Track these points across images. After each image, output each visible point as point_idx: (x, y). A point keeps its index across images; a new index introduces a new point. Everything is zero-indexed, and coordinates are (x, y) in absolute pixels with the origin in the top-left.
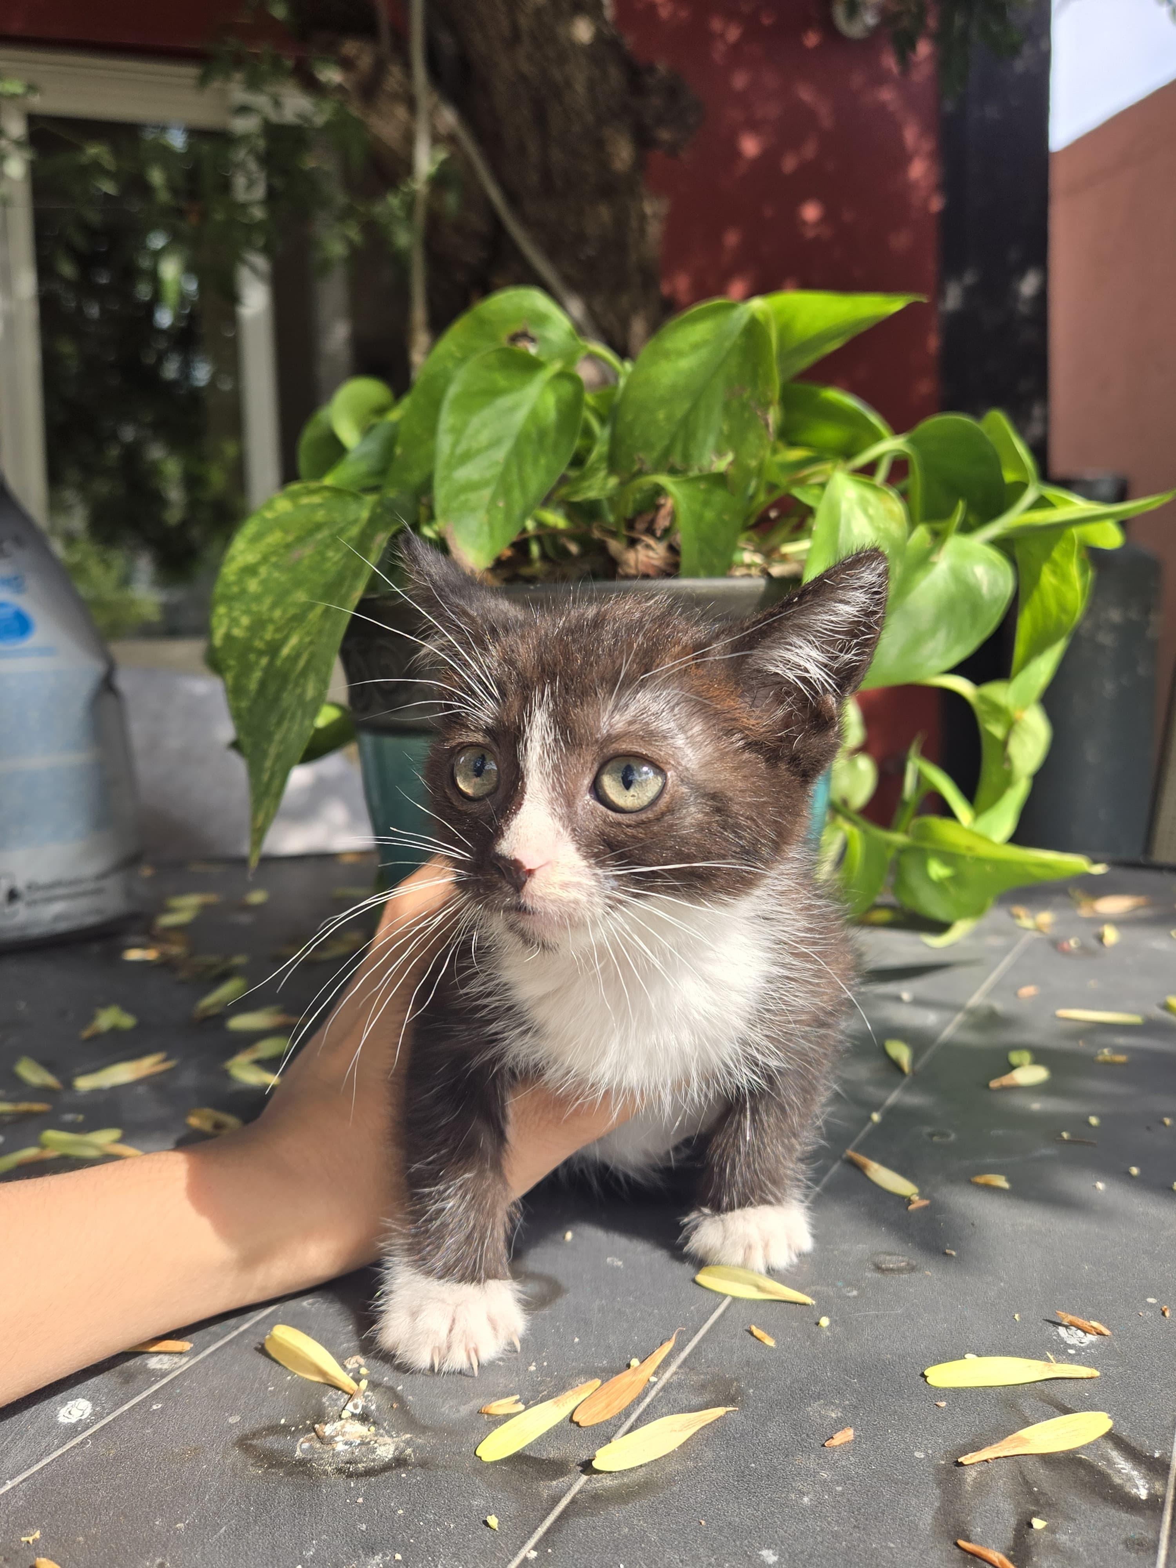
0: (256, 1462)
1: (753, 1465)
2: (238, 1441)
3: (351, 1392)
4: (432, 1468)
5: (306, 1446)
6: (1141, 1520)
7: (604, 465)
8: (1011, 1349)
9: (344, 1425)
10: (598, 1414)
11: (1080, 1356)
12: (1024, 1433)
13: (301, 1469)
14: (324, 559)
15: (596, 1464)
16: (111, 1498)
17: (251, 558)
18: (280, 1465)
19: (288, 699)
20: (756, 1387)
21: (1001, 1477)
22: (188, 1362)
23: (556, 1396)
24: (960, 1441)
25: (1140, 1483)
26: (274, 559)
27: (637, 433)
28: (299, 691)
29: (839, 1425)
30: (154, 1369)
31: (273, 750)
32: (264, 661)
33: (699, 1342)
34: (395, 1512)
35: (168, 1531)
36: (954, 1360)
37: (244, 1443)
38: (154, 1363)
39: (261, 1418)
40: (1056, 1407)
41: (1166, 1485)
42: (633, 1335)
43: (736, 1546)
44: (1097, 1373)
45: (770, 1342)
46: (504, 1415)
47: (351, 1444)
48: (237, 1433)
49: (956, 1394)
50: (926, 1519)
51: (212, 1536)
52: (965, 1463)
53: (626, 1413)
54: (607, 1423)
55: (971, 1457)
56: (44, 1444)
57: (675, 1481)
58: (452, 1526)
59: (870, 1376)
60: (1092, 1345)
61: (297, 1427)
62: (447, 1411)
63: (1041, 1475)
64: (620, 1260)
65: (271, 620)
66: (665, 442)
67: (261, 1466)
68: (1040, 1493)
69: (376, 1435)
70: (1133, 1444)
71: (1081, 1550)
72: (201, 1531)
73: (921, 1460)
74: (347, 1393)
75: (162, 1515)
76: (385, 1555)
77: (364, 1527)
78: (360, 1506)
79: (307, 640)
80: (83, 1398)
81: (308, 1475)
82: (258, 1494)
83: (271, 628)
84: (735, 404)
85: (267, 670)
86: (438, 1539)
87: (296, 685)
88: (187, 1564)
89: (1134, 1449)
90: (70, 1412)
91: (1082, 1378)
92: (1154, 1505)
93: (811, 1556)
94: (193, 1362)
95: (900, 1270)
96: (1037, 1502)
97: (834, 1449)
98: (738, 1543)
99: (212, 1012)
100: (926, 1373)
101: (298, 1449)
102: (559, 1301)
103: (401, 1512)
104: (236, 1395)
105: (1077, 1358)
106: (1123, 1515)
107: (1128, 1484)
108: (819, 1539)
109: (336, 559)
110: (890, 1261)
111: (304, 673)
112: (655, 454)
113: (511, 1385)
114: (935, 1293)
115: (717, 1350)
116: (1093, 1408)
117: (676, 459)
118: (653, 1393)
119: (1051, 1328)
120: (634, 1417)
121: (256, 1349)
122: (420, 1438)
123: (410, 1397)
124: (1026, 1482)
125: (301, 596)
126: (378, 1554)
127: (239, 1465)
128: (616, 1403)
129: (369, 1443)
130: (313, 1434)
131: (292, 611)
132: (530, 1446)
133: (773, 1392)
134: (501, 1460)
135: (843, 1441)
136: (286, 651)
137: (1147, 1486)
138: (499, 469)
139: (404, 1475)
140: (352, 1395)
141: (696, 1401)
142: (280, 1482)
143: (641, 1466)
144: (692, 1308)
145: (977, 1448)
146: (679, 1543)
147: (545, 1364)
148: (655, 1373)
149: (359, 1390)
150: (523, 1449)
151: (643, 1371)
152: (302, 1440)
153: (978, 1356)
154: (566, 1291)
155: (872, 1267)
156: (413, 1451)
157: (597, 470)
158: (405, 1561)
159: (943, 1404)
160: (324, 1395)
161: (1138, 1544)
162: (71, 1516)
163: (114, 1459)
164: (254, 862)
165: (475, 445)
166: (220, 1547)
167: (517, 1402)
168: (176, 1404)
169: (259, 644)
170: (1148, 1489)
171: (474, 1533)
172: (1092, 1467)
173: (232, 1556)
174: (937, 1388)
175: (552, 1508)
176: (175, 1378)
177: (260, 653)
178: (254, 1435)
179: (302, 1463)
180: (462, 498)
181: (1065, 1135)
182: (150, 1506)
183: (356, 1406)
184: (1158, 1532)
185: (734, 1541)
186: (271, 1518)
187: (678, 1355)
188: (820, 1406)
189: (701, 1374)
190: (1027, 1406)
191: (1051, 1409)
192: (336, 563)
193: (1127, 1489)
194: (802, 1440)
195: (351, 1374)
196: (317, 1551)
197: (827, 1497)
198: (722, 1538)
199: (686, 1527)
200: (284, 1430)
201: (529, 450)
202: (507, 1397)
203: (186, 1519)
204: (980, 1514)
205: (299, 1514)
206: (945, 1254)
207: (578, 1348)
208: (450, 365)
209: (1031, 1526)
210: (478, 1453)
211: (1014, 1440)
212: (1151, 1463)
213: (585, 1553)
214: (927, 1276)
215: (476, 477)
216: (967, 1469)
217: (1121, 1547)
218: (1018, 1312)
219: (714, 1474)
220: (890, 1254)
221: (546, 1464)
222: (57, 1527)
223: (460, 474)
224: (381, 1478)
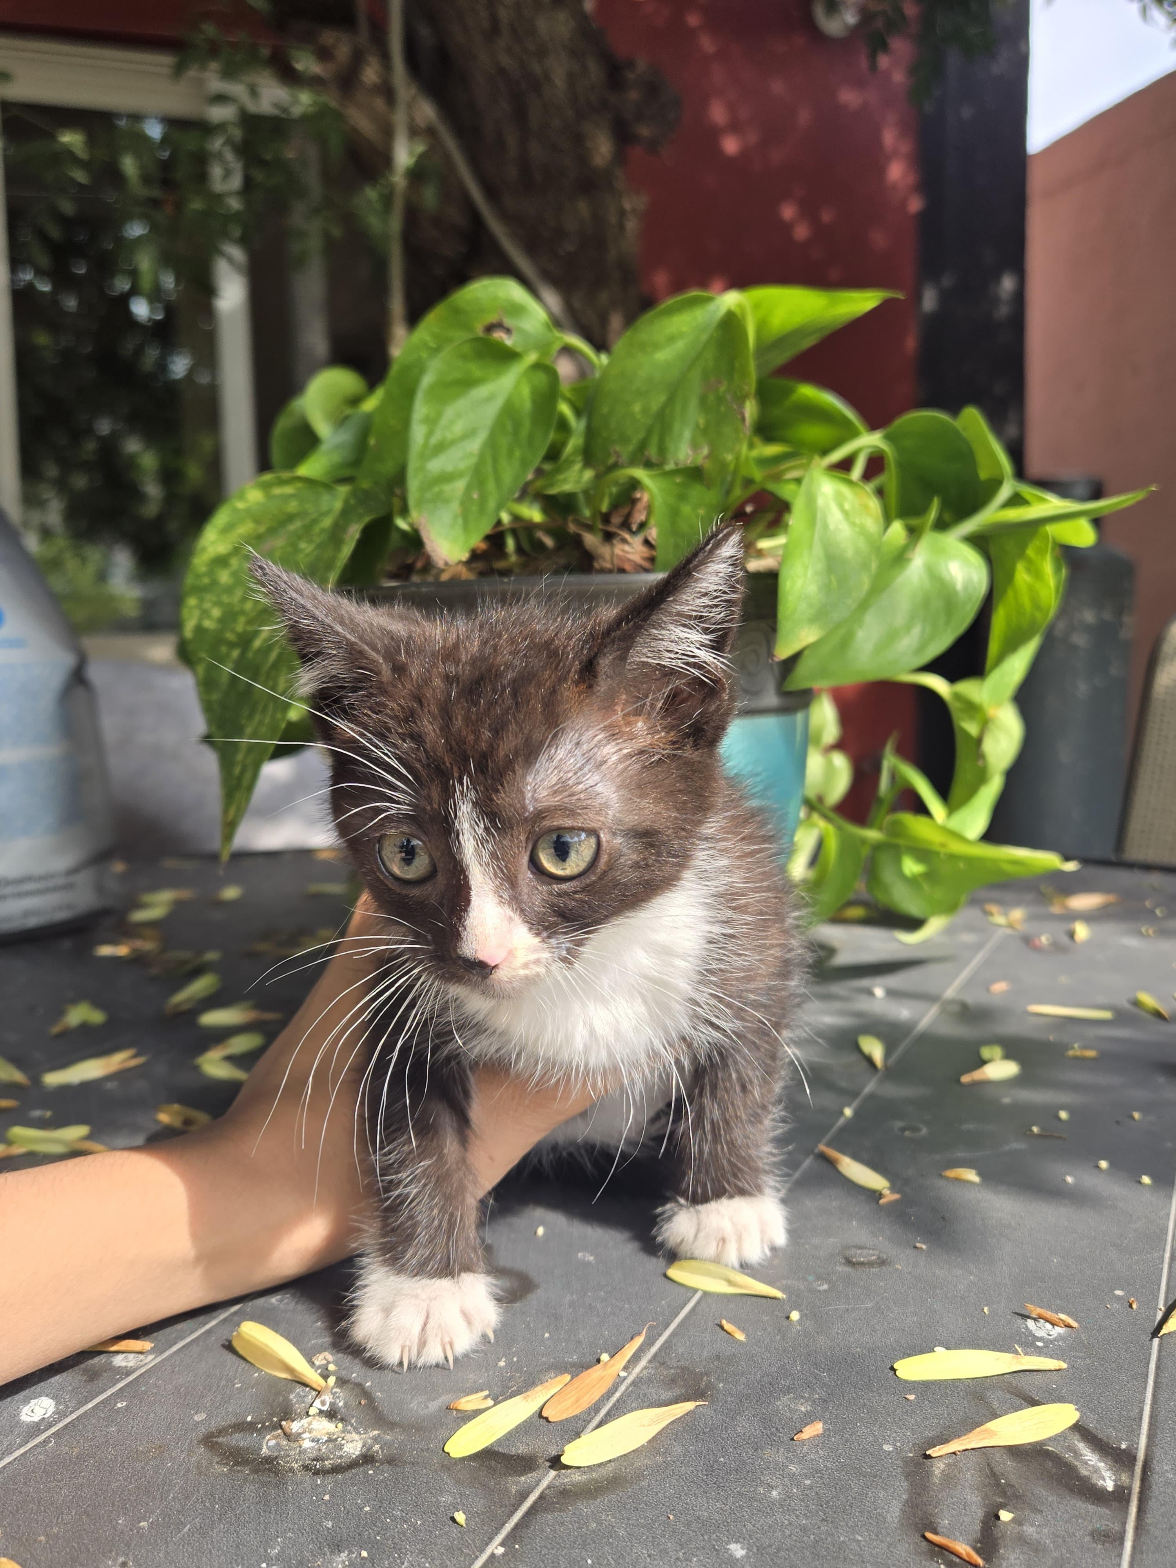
0: (222, 1460)
1: (722, 1459)
2: (203, 1439)
3: (319, 1389)
4: (400, 1464)
5: (272, 1443)
6: (1108, 1512)
7: (579, 458)
8: (980, 1342)
9: (311, 1422)
10: (567, 1409)
11: (1048, 1349)
12: (992, 1425)
13: (267, 1466)
14: (297, 550)
15: (564, 1460)
16: (74, 1497)
17: (221, 549)
18: (245, 1462)
20: (725, 1381)
21: (968, 1470)
22: (153, 1359)
23: (526, 1392)
24: (929, 1434)
25: (1107, 1474)
27: (612, 426)
29: (808, 1419)
30: (119, 1367)
32: (236, 653)
33: (669, 1337)
34: (361, 1509)
35: (131, 1530)
36: (923, 1353)
37: (209, 1441)
38: (119, 1361)
39: (227, 1416)
40: (1024, 1399)
41: (1132, 1476)
42: (603, 1330)
43: (704, 1540)
44: (1064, 1366)
45: (740, 1336)
46: (473, 1411)
47: (318, 1440)
48: (203, 1430)
49: (925, 1387)
50: (894, 1512)
51: (176, 1535)
52: (933, 1455)
53: (596, 1408)
54: (576, 1418)
55: (939, 1450)
56: (6, 1444)
57: (643, 1476)
58: (419, 1522)
59: (840, 1370)
60: (1060, 1337)
61: (263, 1424)
62: (416, 1407)
63: (1009, 1465)
64: (591, 1255)
65: (242, 612)
66: (641, 435)
67: (227, 1464)
68: (1008, 1485)
69: (343, 1432)
70: (1100, 1436)
71: (1048, 1542)
72: (165, 1530)
73: (890, 1453)
74: (315, 1390)
75: (125, 1514)
76: (351, 1552)
77: (330, 1524)
78: (326, 1503)
80: (47, 1396)
81: (275, 1472)
82: (223, 1492)
83: (242, 620)
84: (711, 398)
85: (238, 663)
86: (404, 1535)
88: (150, 1563)
89: (1101, 1440)
90: (32, 1411)
91: (1050, 1371)
92: (1121, 1496)
93: (779, 1550)
94: (159, 1359)
95: (871, 1264)
96: (1004, 1493)
97: (803, 1442)
98: (706, 1537)
99: (185, 1007)
100: (895, 1366)
101: (265, 1446)
102: (530, 1296)
103: (367, 1509)
104: (202, 1392)
105: (1044, 1350)
106: (1090, 1507)
107: (1095, 1476)
108: (788, 1532)
109: (307, 551)
110: (860, 1255)
111: (275, 666)
112: (631, 448)
113: (480, 1381)
114: (905, 1287)
115: (687, 1345)
116: (1061, 1399)
117: (652, 452)
118: (623, 1388)
119: (1020, 1321)
120: (603, 1412)
121: (223, 1346)
122: (388, 1434)
123: (379, 1394)
124: (994, 1475)
126: (344, 1552)
127: (204, 1462)
128: (586, 1398)
129: (336, 1440)
130: (280, 1431)
132: (499, 1442)
133: (742, 1386)
134: (470, 1456)
135: (812, 1434)
136: (257, 643)
137: (1113, 1478)
138: (472, 461)
139: (371, 1472)
140: (319, 1392)
141: (666, 1395)
142: (245, 1480)
143: (610, 1461)
144: (663, 1302)
145: (944, 1441)
146: (648, 1537)
147: (515, 1359)
148: (625, 1368)
149: (327, 1387)
150: (492, 1445)
151: (613, 1365)
152: (268, 1437)
153: (947, 1349)
154: (537, 1287)
155: (843, 1261)
156: (381, 1448)
157: (573, 462)
158: (371, 1558)
159: (912, 1397)
160: (291, 1391)
161: (1104, 1536)
162: (32, 1515)
163: (77, 1457)
164: (225, 856)
165: (449, 436)
166: (183, 1546)
167: (486, 1397)
168: (141, 1402)
169: (230, 636)
170: (1115, 1481)
171: (441, 1529)
172: (1059, 1458)
173: (196, 1555)
174: (906, 1382)
175: (520, 1505)
176: (141, 1375)
177: (232, 645)
178: (221, 1432)
179: (269, 1460)
180: (436, 489)
181: (1035, 1129)
182: (113, 1505)
183: (323, 1403)
184: (1124, 1524)
185: (702, 1536)
186: (236, 1515)
187: (649, 1350)
188: (789, 1399)
189: (671, 1368)
190: (995, 1398)
191: (1020, 1401)
192: (307, 555)
193: (1094, 1481)
194: (772, 1434)
195: (319, 1371)
196: (282, 1548)
197: (795, 1491)
198: (690, 1533)
199: (654, 1522)
200: (250, 1427)
201: (504, 442)
202: (476, 1393)
203: (150, 1518)
204: (948, 1506)
205: (264, 1511)
206: (915, 1247)
207: (549, 1343)
208: (424, 355)
209: (998, 1518)
210: (446, 1449)
211: (982, 1431)
212: (1117, 1455)
213: (553, 1549)
214: (897, 1269)
215: (450, 468)
216: (936, 1461)
217: (1088, 1538)
218: (987, 1305)
219: (683, 1468)
220: (860, 1248)
221: (514, 1460)
222: (19, 1526)
223: (436, 465)
224: (348, 1474)
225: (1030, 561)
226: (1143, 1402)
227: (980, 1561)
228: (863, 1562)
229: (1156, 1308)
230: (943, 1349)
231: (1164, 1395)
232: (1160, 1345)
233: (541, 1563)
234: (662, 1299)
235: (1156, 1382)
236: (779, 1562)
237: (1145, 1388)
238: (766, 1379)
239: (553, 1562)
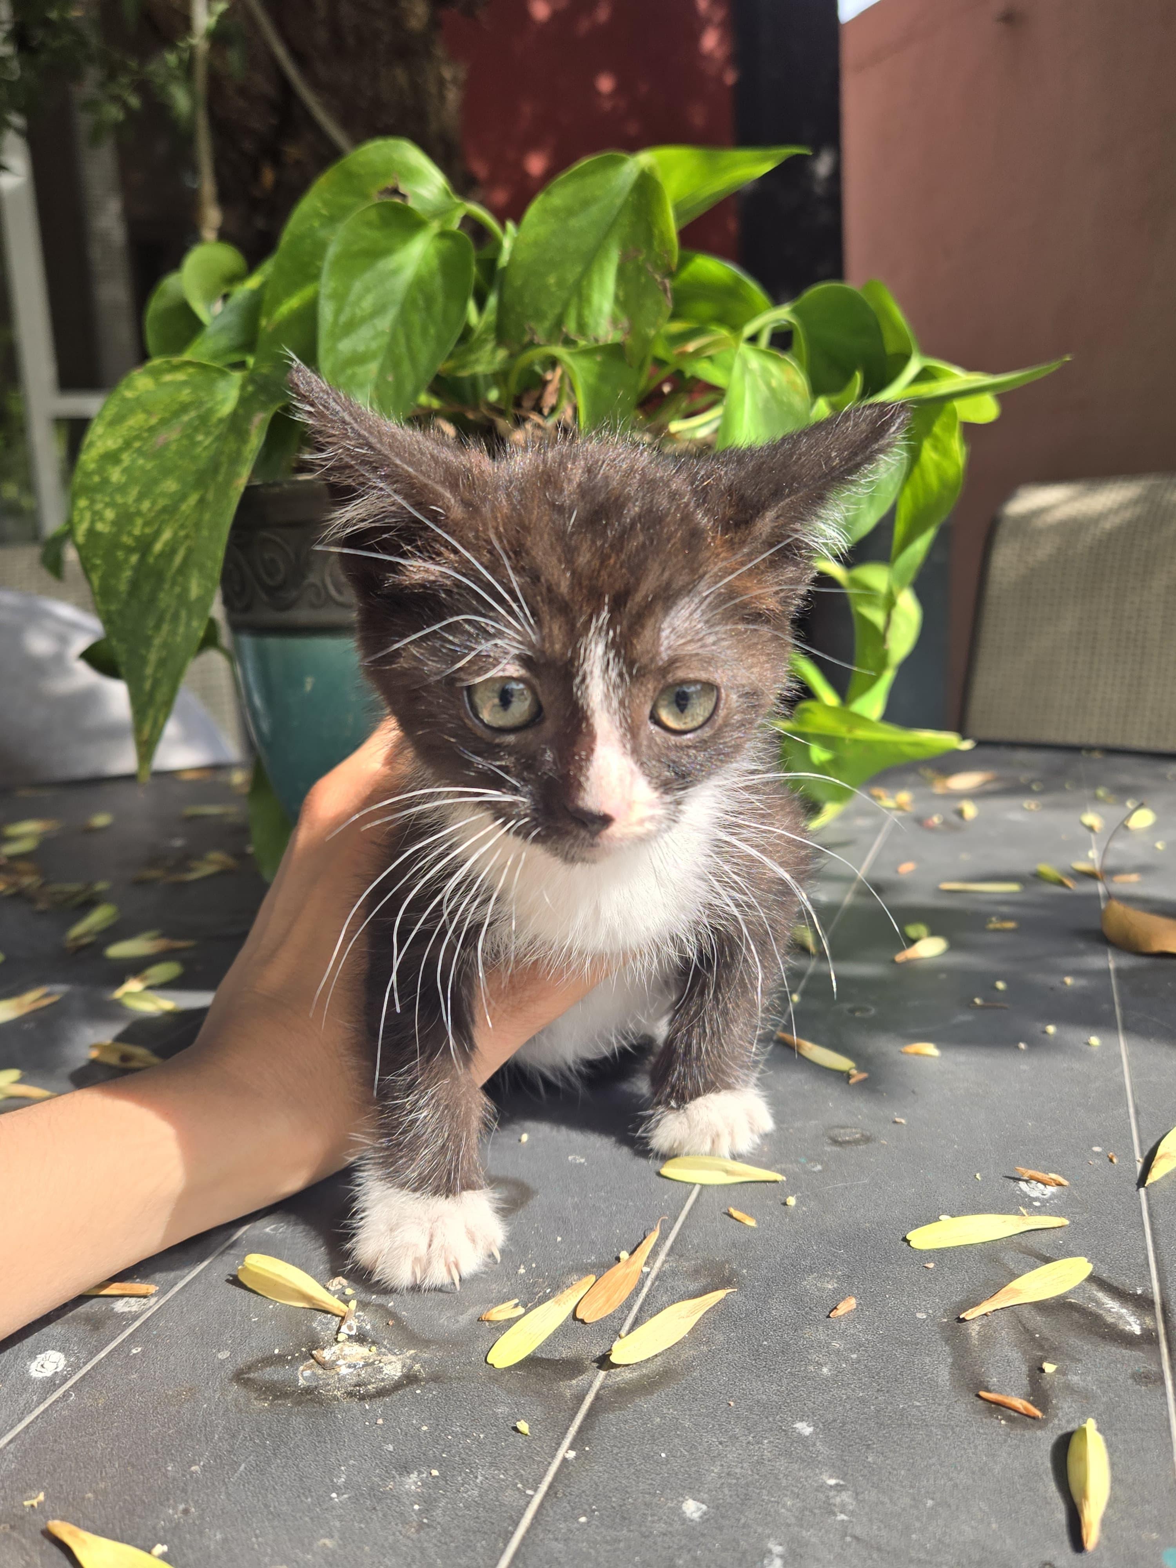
0: (259, 1395)
1: (765, 1343)
2: (234, 1376)
3: (342, 1314)
4: (446, 1381)
5: (308, 1373)
6: (1142, 1355)
7: (492, 336)
8: (981, 1207)
9: (343, 1348)
10: (600, 1309)
11: (1044, 1207)
12: (1015, 1284)
13: (309, 1397)
14: (194, 444)
15: (614, 1359)
16: (112, 1449)
17: (111, 444)
18: (285, 1395)
19: (165, 599)
20: (748, 1267)
21: (1002, 1329)
22: (157, 1302)
23: (554, 1296)
24: (956, 1299)
25: (1132, 1319)
26: (137, 444)
27: (527, 300)
28: (177, 590)
29: (839, 1296)
30: (122, 1313)
31: (153, 657)
32: (134, 559)
33: (681, 1229)
34: (419, 1429)
35: (184, 1476)
36: (930, 1223)
37: (240, 1377)
38: (120, 1306)
39: (252, 1351)
40: (1037, 1257)
41: (1155, 1319)
42: (614, 1228)
43: (769, 1422)
44: (1066, 1222)
45: (751, 1222)
46: (505, 1320)
47: (355, 1366)
48: (230, 1368)
49: (941, 1254)
50: (944, 1375)
51: (233, 1475)
52: (967, 1318)
53: (628, 1305)
54: (611, 1317)
55: (972, 1312)
56: (22, 1403)
57: (693, 1367)
58: (482, 1436)
59: (855, 1245)
60: (1053, 1196)
61: (293, 1355)
62: (446, 1323)
63: (1038, 1320)
64: (582, 1157)
65: (139, 513)
66: (557, 310)
67: (266, 1399)
68: (1042, 1338)
69: (379, 1355)
70: (1115, 1284)
71: (1094, 1388)
72: (220, 1471)
73: (924, 1320)
74: (337, 1316)
75: (173, 1460)
76: (420, 1473)
77: (391, 1448)
78: (381, 1427)
79: (182, 533)
80: (53, 1349)
81: (319, 1402)
82: (270, 1428)
83: (139, 522)
84: (630, 267)
85: (137, 569)
86: (471, 1450)
87: (174, 583)
88: (213, 1507)
89: (1117, 1288)
90: (42, 1366)
91: (1053, 1228)
92: (1149, 1339)
93: (844, 1424)
94: (162, 1302)
95: (856, 1142)
96: (1042, 1348)
97: (839, 1317)
98: (771, 1419)
99: (86, 941)
100: (908, 1237)
101: (300, 1377)
102: (531, 1203)
103: (425, 1428)
104: (219, 1330)
105: (1043, 1209)
106: (1124, 1351)
107: (1121, 1322)
108: (848, 1407)
109: (207, 443)
110: (845, 1134)
111: (183, 570)
112: (547, 324)
113: (505, 1290)
114: (895, 1161)
115: (701, 1235)
116: (1070, 1254)
117: (570, 327)
118: (648, 1283)
119: (1012, 1184)
120: (636, 1309)
121: (228, 1281)
122: (425, 1352)
123: (404, 1313)
124: (1027, 1330)
125: (171, 485)
126: (413, 1473)
127: (242, 1400)
128: (616, 1296)
129: (373, 1363)
130: (312, 1361)
131: (162, 502)
132: (540, 1348)
133: (766, 1271)
134: (514, 1365)
135: (846, 1311)
136: (158, 547)
137: (1138, 1322)
138: (384, 340)
139: (418, 1392)
140: (343, 1318)
141: (693, 1286)
142: (290, 1414)
143: (656, 1356)
144: (666, 1197)
145: (976, 1304)
146: (714, 1426)
147: (534, 1265)
148: (647, 1264)
149: (350, 1310)
150: (534, 1352)
151: (635, 1262)
152: (301, 1368)
153: (953, 1216)
154: (535, 1192)
155: (830, 1141)
156: (422, 1366)
157: (485, 341)
158: (443, 1476)
159: (931, 1265)
160: (313, 1320)
161: (1145, 1377)
162: (73, 1473)
163: (104, 1409)
164: (145, 778)
165: (358, 312)
166: (244, 1485)
167: (516, 1306)
168: (156, 1346)
169: (126, 539)
170: (1140, 1325)
171: (506, 1440)
172: (1084, 1309)
173: (260, 1493)
174: (921, 1251)
175: (578, 1408)
176: (148, 1319)
177: (130, 550)
178: (250, 1368)
179: (308, 1391)
180: (349, 372)
181: (978, 1001)
182: (157, 1452)
183: (350, 1328)
184: (1160, 1364)
185: (767, 1418)
186: (290, 1449)
187: (664, 1243)
188: (815, 1278)
189: (692, 1259)
190: (1009, 1259)
191: (1032, 1260)
192: (206, 448)
193: (1121, 1327)
194: (807, 1313)
195: (336, 1296)
196: (348, 1476)
197: (844, 1365)
198: (754, 1416)
199: (716, 1410)
200: (280, 1359)
201: (416, 319)
202: (503, 1303)
203: (200, 1461)
204: (993, 1365)
205: (319, 1442)
206: (895, 1122)
207: (563, 1246)
208: (316, 224)
209: (1042, 1370)
210: (489, 1360)
211: (1007, 1292)
212: (1136, 1300)
213: (623, 1447)
214: (884, 1145)
215: (361, 348)
216: (970, 1324)
217: (1130, 1381)
218: (978, 1171)
219: (730, 1355)
220: (843, 1127)
221: (561, 1364)
222: (61, 1486)
223: (345, 346)
224: (396, 1396)
225: (936, 439)
226: (1145, 1248)
227: (1038, 1413)
228: (927, 1425)
229: (1134, 1160)
230: (948, 1217)
231: (1163, 1241)
232: (1147, 1194)
233: (616, 1462)
234: (664, 1194)
235: (1153, 1230)
236: (847, 1435)
237: (1144, 1236)
238: (786, 1261)
239: (627, 1460)
